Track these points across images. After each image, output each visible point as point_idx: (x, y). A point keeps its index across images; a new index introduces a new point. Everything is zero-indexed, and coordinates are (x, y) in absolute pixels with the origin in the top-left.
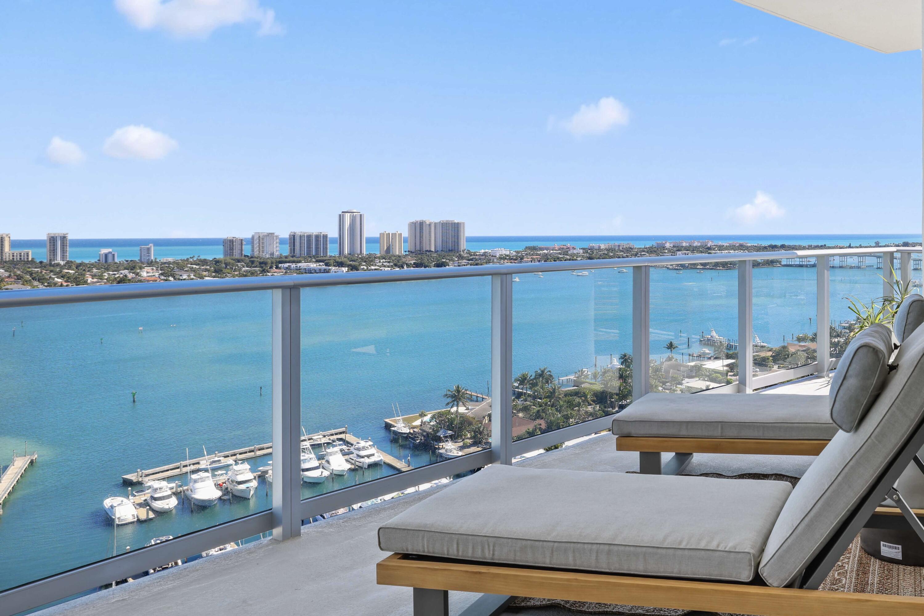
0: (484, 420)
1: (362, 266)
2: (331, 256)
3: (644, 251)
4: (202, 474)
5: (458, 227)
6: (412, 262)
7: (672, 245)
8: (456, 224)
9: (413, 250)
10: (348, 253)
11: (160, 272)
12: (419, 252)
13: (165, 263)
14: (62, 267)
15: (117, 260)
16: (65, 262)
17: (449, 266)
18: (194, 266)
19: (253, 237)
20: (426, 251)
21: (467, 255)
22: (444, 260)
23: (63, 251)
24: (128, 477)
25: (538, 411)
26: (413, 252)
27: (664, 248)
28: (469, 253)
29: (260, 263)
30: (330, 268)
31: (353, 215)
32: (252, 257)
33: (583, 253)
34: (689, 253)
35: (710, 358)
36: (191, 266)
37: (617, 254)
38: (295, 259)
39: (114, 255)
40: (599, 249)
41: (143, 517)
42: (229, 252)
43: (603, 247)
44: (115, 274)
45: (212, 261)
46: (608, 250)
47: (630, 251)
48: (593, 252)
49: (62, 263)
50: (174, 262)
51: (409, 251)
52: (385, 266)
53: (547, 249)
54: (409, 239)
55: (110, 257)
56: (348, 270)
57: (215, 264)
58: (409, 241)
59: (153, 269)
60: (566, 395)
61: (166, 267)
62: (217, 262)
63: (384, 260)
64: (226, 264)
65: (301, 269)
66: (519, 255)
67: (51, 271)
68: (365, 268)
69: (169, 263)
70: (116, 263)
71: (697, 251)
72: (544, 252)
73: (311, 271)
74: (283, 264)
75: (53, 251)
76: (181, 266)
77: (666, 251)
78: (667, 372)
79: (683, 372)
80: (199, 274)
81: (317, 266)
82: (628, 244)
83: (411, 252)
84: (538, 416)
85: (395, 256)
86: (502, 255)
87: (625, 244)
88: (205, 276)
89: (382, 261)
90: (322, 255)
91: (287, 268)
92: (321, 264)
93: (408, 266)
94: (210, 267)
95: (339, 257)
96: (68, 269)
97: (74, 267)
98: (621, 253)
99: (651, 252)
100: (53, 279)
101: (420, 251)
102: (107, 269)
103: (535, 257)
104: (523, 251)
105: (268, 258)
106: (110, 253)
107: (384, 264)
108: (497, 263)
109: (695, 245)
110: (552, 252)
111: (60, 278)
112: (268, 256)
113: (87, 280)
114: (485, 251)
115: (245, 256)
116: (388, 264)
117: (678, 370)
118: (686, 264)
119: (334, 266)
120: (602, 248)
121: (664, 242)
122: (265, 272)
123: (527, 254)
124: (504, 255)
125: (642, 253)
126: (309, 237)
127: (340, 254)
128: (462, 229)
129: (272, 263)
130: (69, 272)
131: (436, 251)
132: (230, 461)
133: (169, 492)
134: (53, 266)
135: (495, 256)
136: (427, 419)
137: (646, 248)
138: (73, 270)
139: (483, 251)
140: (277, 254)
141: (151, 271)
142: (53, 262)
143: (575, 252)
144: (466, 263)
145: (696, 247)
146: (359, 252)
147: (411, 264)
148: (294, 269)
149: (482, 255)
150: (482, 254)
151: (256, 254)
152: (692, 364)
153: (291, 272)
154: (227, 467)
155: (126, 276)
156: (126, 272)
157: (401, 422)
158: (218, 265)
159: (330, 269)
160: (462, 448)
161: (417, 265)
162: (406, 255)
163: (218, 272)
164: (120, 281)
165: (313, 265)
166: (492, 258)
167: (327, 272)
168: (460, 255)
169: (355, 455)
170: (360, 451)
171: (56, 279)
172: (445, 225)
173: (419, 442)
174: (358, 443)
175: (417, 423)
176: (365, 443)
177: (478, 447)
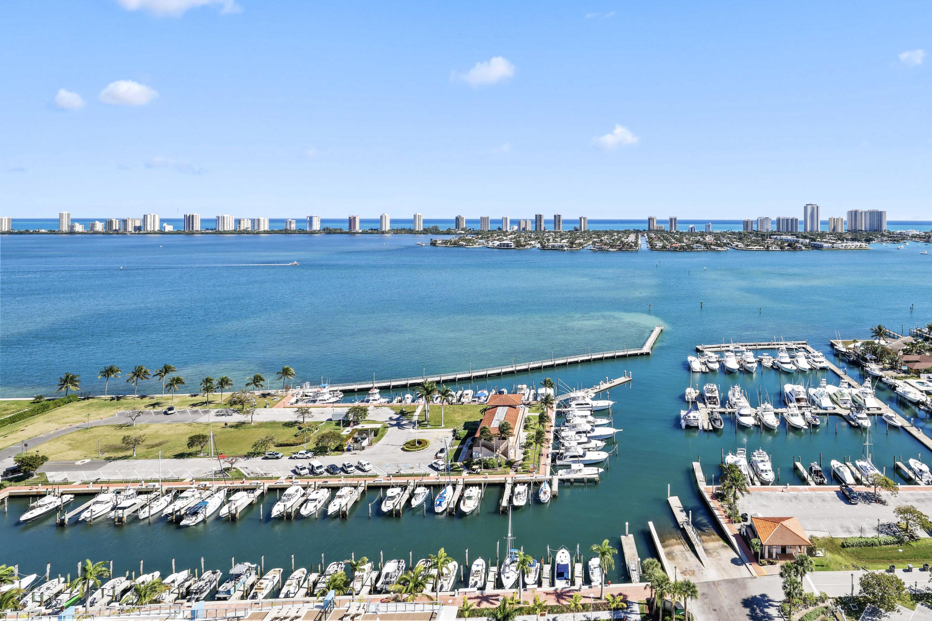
0: (899, 353)
1: (818, 238)
2: (800, 232)
5: (880, 215)
6: (850, 237)
8: (879, 212)
9: (850, 229)
10: (810, 230)
11: (714, 238)
12: (855, 231)
13: (716, 233)
14: (675, 234)
15: (696, 231)
17: (875, 241)
18: (730, 235)
19: (758, 220)
20: (860, 230)
21: (888, 234)
22: (872, 237)
23: (675, 225)
26: (851, 231)
29: (762, 235)
30: (799, 239)
31: (813, 207)
32: (758, 231)
36: (728, 235)
38: (780, 233)
42: (746, 228)
44: (695, 238)
45: (738, 232)
49: (675, 231)
50: (721, 233)
51: (847, 230)
52: (832, 240)
54: (848, 222)
55: (693, 229)
56: (810, 241)
57: (739, 235)
58: (848, 224)
59: (711, 236)
61: (717, 235)
62: (740, 233)
63: (832, 235)
64: (744, 235)
65: (783, 239)
66: (927, 235)
67: (671, 235)
68: (820, 240)
69: (718, 233)
73: (789, 241)
74: (773, 236)
75: (671, 225)
76: (723, 235)
80: (732, 240)
81: (792, 238)
83: (849, 231)
85: (839, 233)
86: (914, 234)
88: (735, 241)
89: (830, 236)
90: (795, 231)
91: (776, 238)
92: (794, 236)
93: (847, 240)
94: (737, 236)
95: (805, 232)
96: (677, 235)
102: (692, 236)
106: (693, 227)
107: (831, 238)
108: (910, 240)
111: (674, 239)
112: (765, 231)
113: (684, 241)
114: (901, 231)
115: (754, 230)
116: (834, 238)
119: (802, 238)
122: (764, 240)
126: (787, 220)
127: (806, 230)
128: (884, 216)
129: (767, 235)
131: (866, 231)
134: (672, 233)
135: (909, 235)
136: (858, 344)
138: (679, 235)
139: (899, 231)
140: (770, 230)
142: (672, 231)
144: (886, 239)
146: (817, 230)
148: (780, 239)
149: (899, 234)
151: (759, 229)
153: (777, 241)
155: (699, 239)
156: (699, 237)
157: (841, 343)
158: (741, 235)
160: (882, 370)
161: (853, 240)
162: (846, 233)
163: (740, 239)
164: (697, 242)
165: (789, 237)
166: (906, 237)
167: (797, 242)
168: (883, 234)
169: (812, 360)
170: (815, 358)
171: (672, 240)
172: (872, 213)
173: (852, 359)
174: (813, 352)
175: (852, 346)
176: (818, 353)
177: (894, 372)
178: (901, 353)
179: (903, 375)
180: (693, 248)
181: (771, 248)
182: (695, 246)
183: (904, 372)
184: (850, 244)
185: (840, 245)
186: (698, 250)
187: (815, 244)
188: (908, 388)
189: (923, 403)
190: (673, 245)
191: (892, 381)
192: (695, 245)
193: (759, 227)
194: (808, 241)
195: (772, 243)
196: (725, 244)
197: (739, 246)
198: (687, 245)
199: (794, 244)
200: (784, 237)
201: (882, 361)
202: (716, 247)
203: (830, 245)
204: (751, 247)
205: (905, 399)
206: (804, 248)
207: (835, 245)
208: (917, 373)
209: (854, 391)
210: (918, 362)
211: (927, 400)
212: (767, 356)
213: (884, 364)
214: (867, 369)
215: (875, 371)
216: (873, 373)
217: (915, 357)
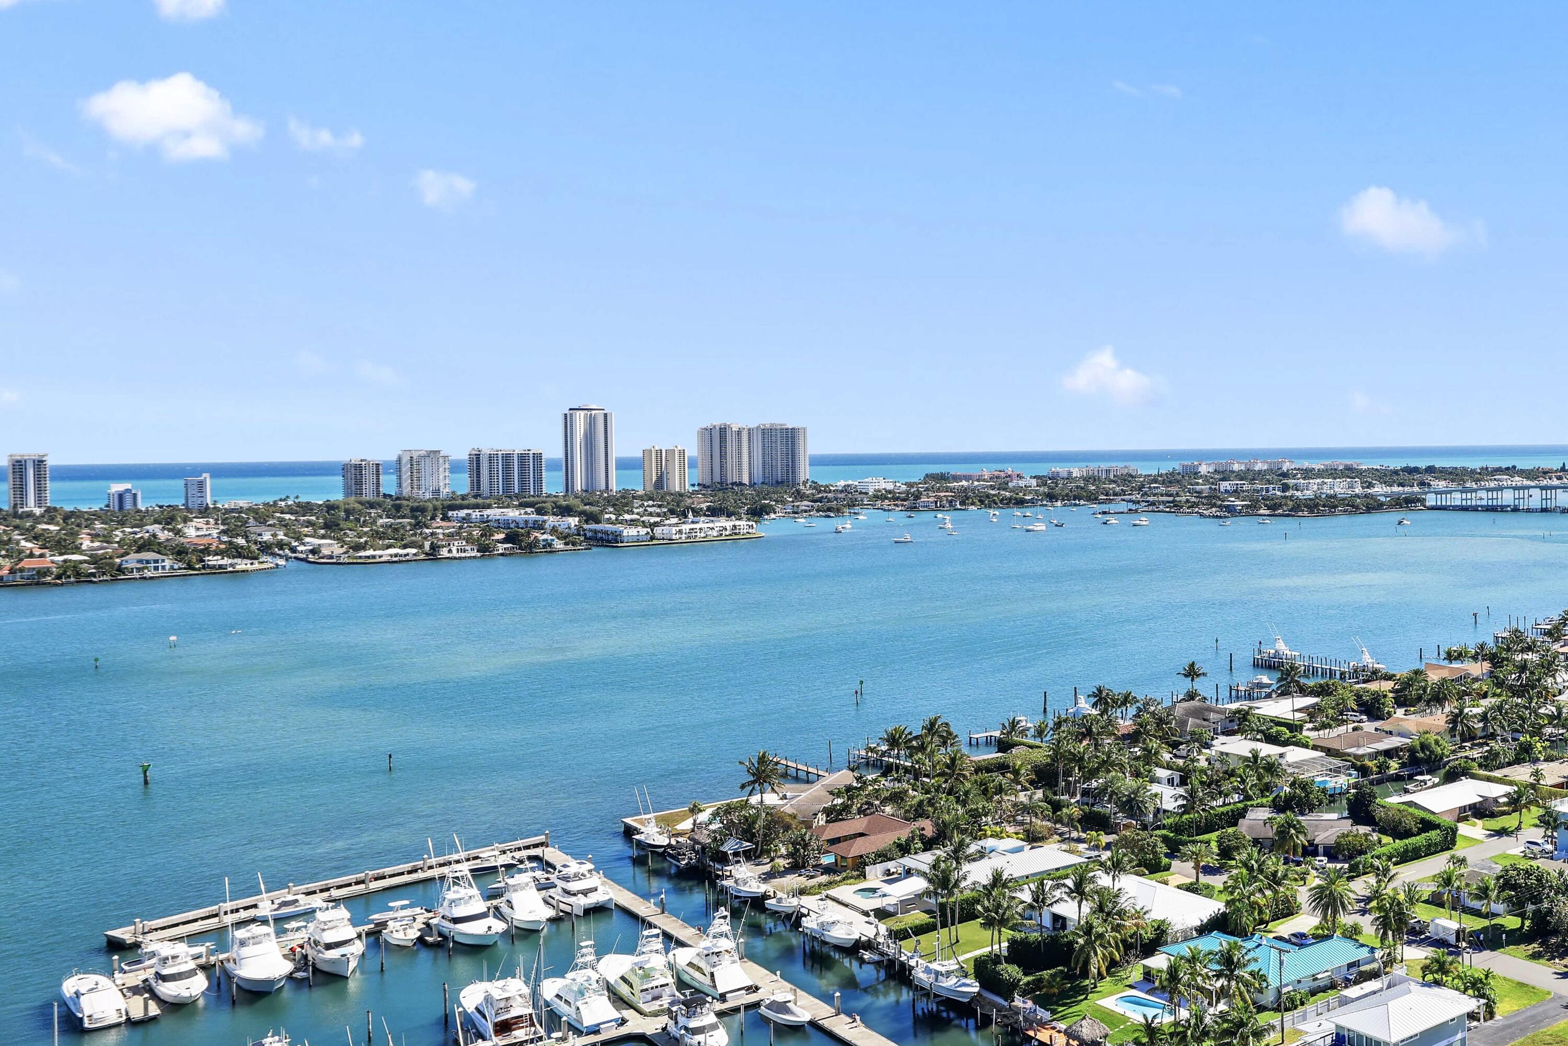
0: (817, 820)
1: (606, 513)
2: (549, 496)
3: (1156, 481)
4: (255, 929)
5: (793, 437)
6: (704, 506)
7: (1211, 470)
8: (789, 431)
9: (708, 482)
10: (582, 490)
11: (222, 527)
12: (719, 486)
13: (232, 511)
14: (37, 520)
15: (142, 506)
16: (43, 510)
17: (775, 513)
18: (287, 516)
19: (399, 460)
20: (733, 484)
21: (811, 492)
22: (766, 502)
23: (40, 489)
24: (116, 933)
25: (920, 803)
26: (708, 487)
27: (1196, 474)
28: (815, 488)
29: (413, 510)
30: (546, 518)
31: (591, 414)
32: (398, 498)
33: (1037, 486)
34: (1244, 484)
35: (1269, 695)
36: (282, 515)
37: (1104, 488)
38: (480, 501)
39: (135, 495)
40: (1069, 478)
41: (137, 1013)
42: (353, 488)
43: (1076, 473)
44: (135, 533)
45: (321, 505)
46: (1087, 479)
47: (1129, 481)
48: (1056, 483)
49: (38, 511)
50: (250, 509)
51: (699, 485)
52: (651, 514)
53: (967, 478)
54: (700, 461)
55: (128, 499)
56: (580, 521)
57: (327, 512)
58: (700, 466)
59: (208, 523)
61: (234, 517)
62: (330, 507)
63: (651, 503)
64: (348, 512)
65: (490, 521)
66: (912, 490)
67: (16, 527)
68: (613, 517)
69: (240, 510)
70: (139, 511)
71: (1262, 480)
72: (960, 484)
73: (509, 524)
74: (457, 512)
75: (20, 489)
76: (261, 515)
77: (1200, 481)
78: (1182, 723)
79: (1215, 723)
80: (295, 532)
81: (520, 514)
82: (1126, 467)
83: (704, 486)
84: (920, 811)
85: (672, 494)
86: (880, 491)
87: (1119, 467)
88: (306, 536)
89: (646, 504)
90: (532, 493)
91: (464, 519)
92: (529, 510)
93: (696, 513)
94: (318, 518)
95: (564, 496)
96: (49, 524)
97: (59, 519)
98: (1111, 486)
99: (1170, 482)
100: (18, 543)
101: (721, 483)
102: (122, 523)
103: (942, 494)
104: (920, 483)
105: (429, 500)
106: (128, 491)
107: (649, 509)
108: (869, 507)
109: (1257, 468)
110: (976, 483)
111: (30, 541)
112: (428, 496)
113: (82, 544)
114: (847, 483)
115: (385, 496)
116: (658, 510)
117: (1206, 720)
118: (1240, 507)
119: (554, 514)
120: (1074, 475)
121: (1196, 463)
122: (421, 527)
123: (927, 489)
124: (884, 492)
125: (1152, 485)
126: (507, 458)
127: (567, 490)
128: (802, 442)
129: (435, 509)
130: (48, 529)
131: (752, 485)
132: (317, 901)
133: (192, 965)
134: (21, 517)
135: (866, 493)
136: (703, 817)
137: (1161, 476)
138: (57, 524)
139: (842, 483)
140: (445, 491)
141: (205, 527)
142: (20, 510)
143: (1022, 483)
144: (808, 506)
145: (1260, 472)
146: (603, 487)
147: (701, 509)
148: (478, 520)
149: (842, 491)
150: (840, 488)
151: (406, 491)
152: (1234, 706)
153: (471, 527)
154: (309, 914)
155: (154, 536)
156: (156, 528)
157: (652, 823)
158: (333, 515)
159: (544, 521)
160: (768, 877)
161: (714, 512)
162: (694, 493)
163: (331, 527)
164: (143, 546)
165: (513, 514)
166: (859, 497)
167: (539, 527)
168: (798, 491)
169: (559, 890)
170: (569, 881)
171: (23, 543)
172: (768, 433)
173: (686, 864)
174: (565, 866)
175: (687, 825)
176: (579, 865)
177: (800, 875)
178: (821, 819)
179: (824, 879)
180: (120, 570)
181: (444, 552)
182: (132, 560)
183: (827, 870)
184: (703, 524)
185: (674, 530)
186: (148, 574)
187: (595, 532)
188: (833, 912)
189: (869, 945)
190: (27, 563)
191: (791, 903)
192: (133, 556)
193: (406, 483)
194: (573, 521)
195: (451, 535)
196: (266, 548)
197: (325, 551)
198: (95, 560)
199: (529, 533)
200: (494, 513)
201: (768, 852)
202: (226, 561)
203: (643, 531)
204: (370, 552)
205: (825, 943)
206: (559, 545)
207: (658, 531)
208: (859, 866)
209: (682, 957)
210: (861, 835)
211: (877, 934)
212: (403, 908)
213: (772, 860)
214: (725, 883)
215: (748, 885)
216: (740, 891)
217: (857, 824)
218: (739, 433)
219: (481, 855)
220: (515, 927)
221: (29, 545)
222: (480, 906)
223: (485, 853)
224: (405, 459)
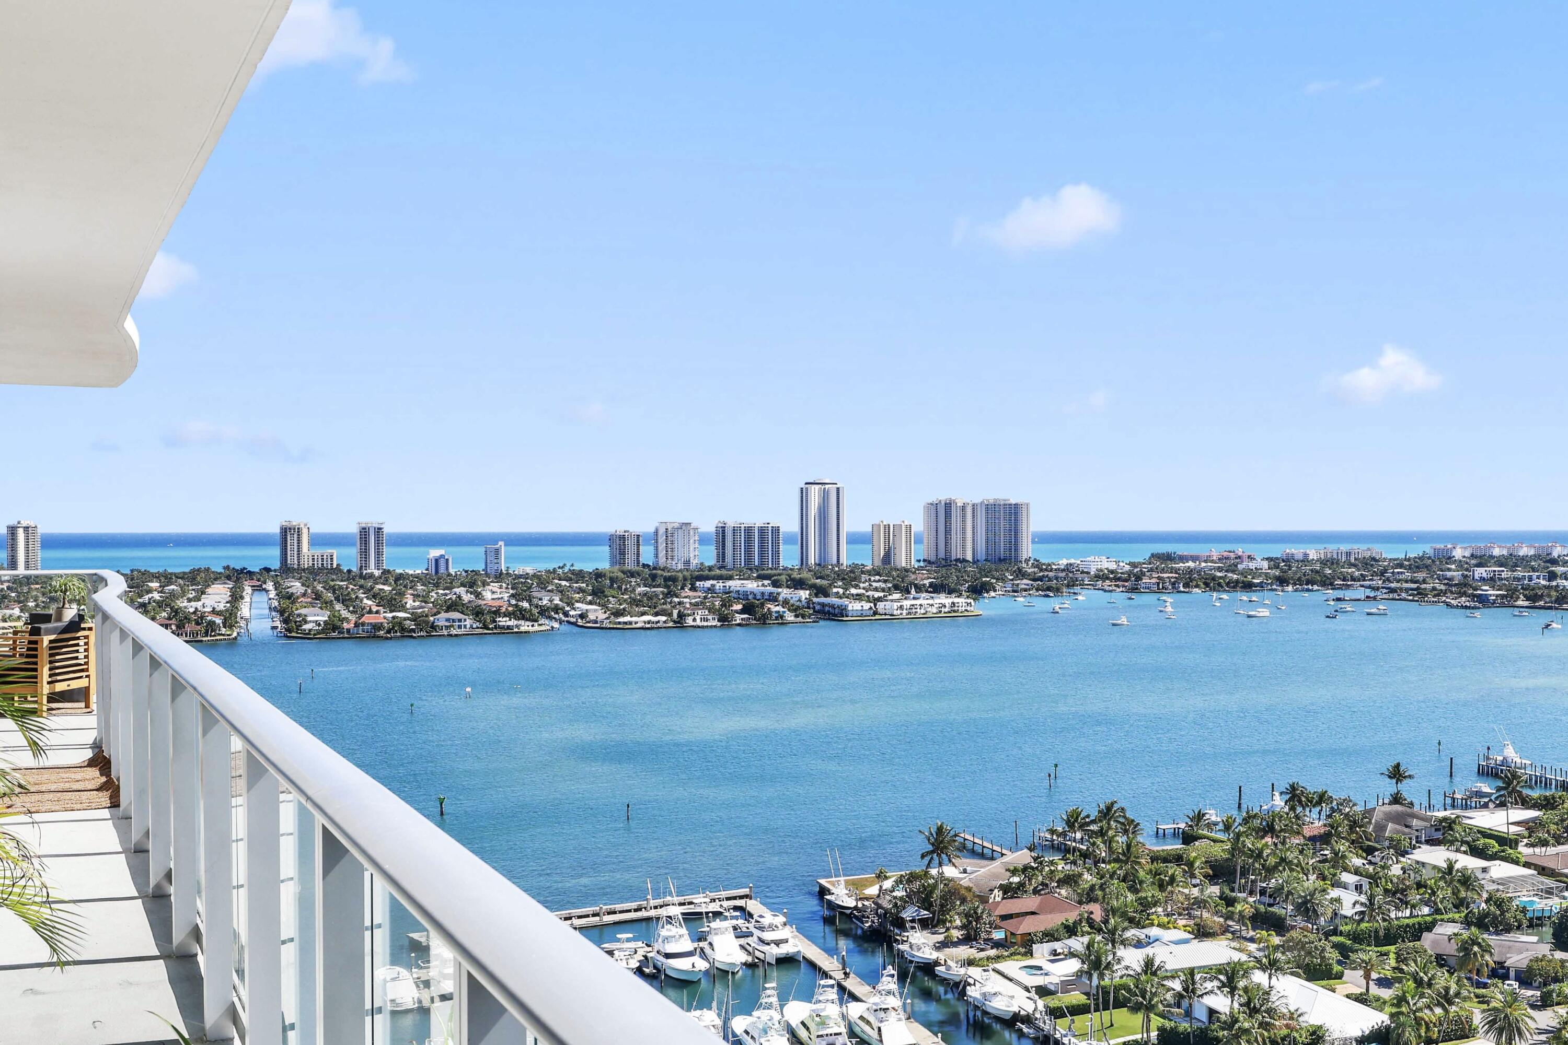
0: (992, 896)
1: (835, 587)
2: (785, 569)
3: (1401, 565)
5: (1016, 514)
6: (927, 582)
7: (1467, 554)
8: (1013, 506)
9: (933, 559)
10: (815, 564)
11: (511, 591)
12: (943, 562)
13: (520, 576)
15: (452, 571)
16: (381, 571)
17: (995, 591)
18: (564, 583)
19: (657, 531)
20: (957, 560)
21: (1033, 570)
22: (988, 579)
23: (379, 554)
25: (1092, 888)
26: (933, 563)
27: (1450, 559)
28: (1037, 566)
29: (666, 579)
30: (780, 590)
31: (825, 489)
32: (655, 568)
33: (1269, 568)
34: (1503, 571)
35: (1485, 806)
36: (560, 582)
37: (1341, 572)
38: (724, 572)
39: (447, 560)
40: (1305, 560)
42: (618, 558)
43: (1313, 555)
44: (446, 595)
45: (591, 573)
46: (1324, 562)
47: (1372, 565)
48: (1290, 566)
49: (377, 573)
50: (534, 575)
51: (924, 561)
52: (876, 589)
53: (1194, 559)
54: (926, 536)
55: (442, 563)
56: (810, 595)
57: (596, 580)
58: (925, 541)
59: (501, 587)
60: (1154, 859)
61: (522, 582)
62: (598, 575)
63: (877, 578)
64: (612, 580)
65: (731, 592)
66: (1136, 570)
67: (361, 587)
68: (841, 591)
69: (526, 576)
70: (449, 575)
71: (1525, 567)
72: (1187, 564)
73: (748, 595)
74: (703, 582)
75: (364, 553)
76: (542, 581)
77: (1453, 567)
78: (1381, 828)
79: (1417, 830)
80: (568, 598)
81: (758, 586)
82: (1369, 549)
83: (930, 562)
84: (1089, 896)
85: (898, 570)
86: (1102, 571)
87: (1362, 550)
88: (577, 601)
89: (873, 578)
90: (770, 566)
91: (709, 589)
92: (766, 582)
93: (919, 589)
94: (587, 586)
95: (799, 569)
96: (384, 584)
97: (391, 581)
98: (1350, 570)
99: (1418, 567)
100: (361, 601)
101: (946, 559)
102: (437, 586)
103: (1165, 575)
104: (1144, 564)
105: (681, 571)
106: (442, 556)
107: (875, 584)
108: (1089, 587)
109: (1521, 553)
110: (1203, 564)
111: (371, 599)
112: (680, 566)
113: (406, 603)
114: (1069, 562)
115: (644, 565)
116: (883, 585)
117: (1407, 826)
118: (1491, 595)
119: (788, 587)
120: (1311, 557)
121: (1449, 546)
122: (672, 596)
123: (1151, 570)
124: (1106, 571)
125: (1396, 570)
126: (749, 530)
127: (802, 564)
128: (1024, 521)
129: (685, 579)
130: (383, 589)
131: (975, 562)
134: (365, 578)
135: (1088, 573)
136: (887, 884)
137: (1409, 560)
138: (390, 585)
139: (1064, 562)
140: (694, 562)
141: (499, 590)
142: (365, 572)
143: (1252, 565)
144: (1028, 585)
145: (1523, 558)
146: (834, 561)
147: (924, 585)
148: (721, 591)
149: (1063, 570)
150: (1063, 567)
151: (662, 561)
152: (1441, 814)
153: (714, 597)
155: (459, 597)
156: (461, 591)
157: (842, 885)
158: (600, 582)
159: (779, 594)
160: (941, 946)
161: (936, 589)
162: (919, 569)
163: (598, 594)
164: (452, 606)
165: (752, 586)
166: (1080, 576)
167: (773, 598)
168: (1020, 570)
169: (755, 938)
170: (763, 931)
171: (365, 601)
172: (992, 509)
173: (870, 927)
174: (761, 916)
175: (873, 891)
176: (772, 917)
177: (971, 947)
178: (997, 895)
179: (993, 952)
180: (433, 627)
181: (689, 621)
182: (442, 619)
183: (997, 945)
184: (924, 600)
185: (896, 605)
186: (454, 632)
187: (823, 605)
188: (998, 987)
190: (368, 619)
191: (958, 972)
192: (443, 615)
193: (662, 554)
194: (804, 594)
195: (696, 604)
196: (544, 612)
197: (592, 616)
198: (415, 618)
199: (762, 605)
200: (735, 584)
201: (944, 922)
202: (512, 623)
203: (867, 606)
204: (627, 619)
206: (790, 617)
207: (881, 605)
208: (1027, 944)
209: (855, 1010)
210: (1033, 913)
211: (1035, 1010)
212: (628, 940)
213: (948, 929)
214: (900, 947)
215: (921, 951)
216: (913, 956)
217: (1028, 902)
218: (963, 508)
219: (694, 901)
220: (717, 968)
221: (369, 602)
222: (686, 945)
223: (699, 899)
224: (662, 531)
